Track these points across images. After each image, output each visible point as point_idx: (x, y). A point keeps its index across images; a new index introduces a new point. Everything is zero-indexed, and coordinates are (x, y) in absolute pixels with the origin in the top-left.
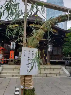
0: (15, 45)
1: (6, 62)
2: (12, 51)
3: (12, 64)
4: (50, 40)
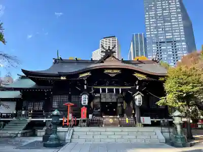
0: (87, 100)
1: (76, 123)
2: (84, 107)
3: (84, 126)
4: (137, 88)
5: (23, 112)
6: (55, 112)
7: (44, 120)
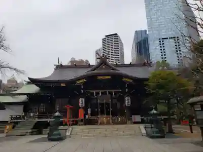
1: (75, 123)
2: (81, 109)
4: (127, 91)
5: (32, 114)
6: (57, 114)
7: (49, 120)
